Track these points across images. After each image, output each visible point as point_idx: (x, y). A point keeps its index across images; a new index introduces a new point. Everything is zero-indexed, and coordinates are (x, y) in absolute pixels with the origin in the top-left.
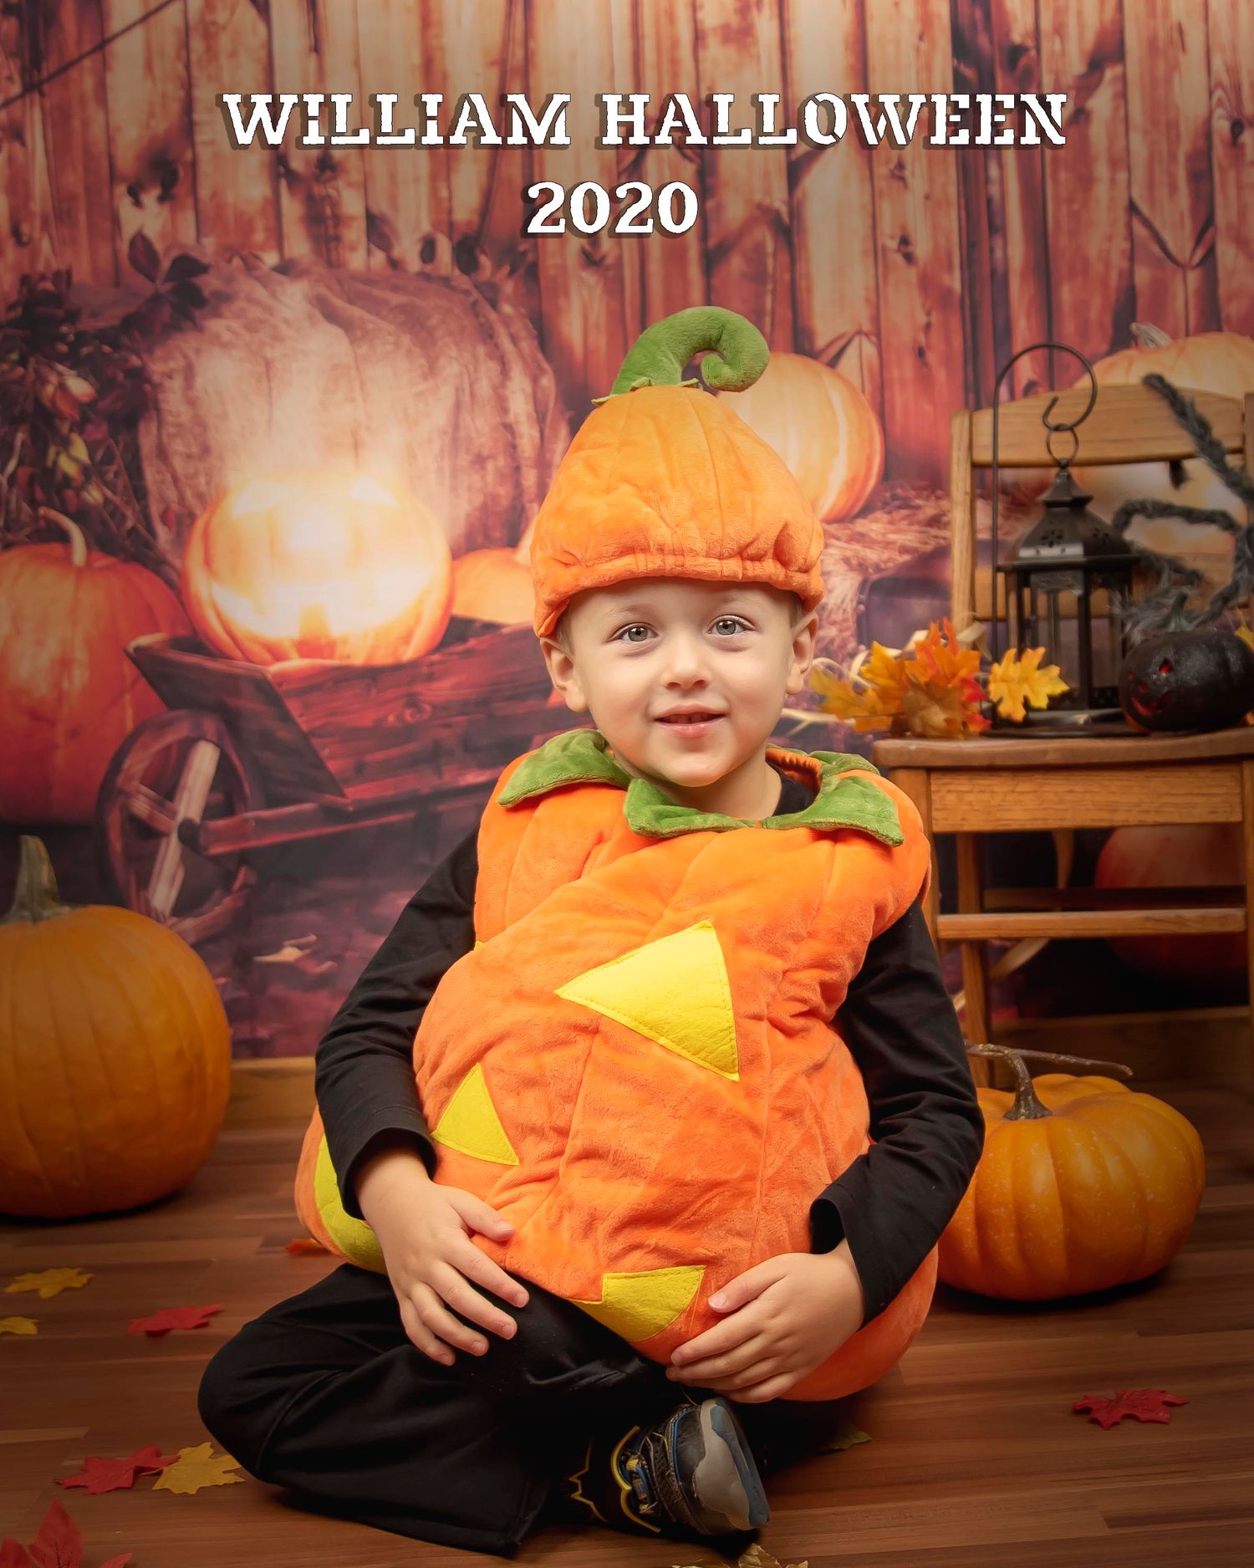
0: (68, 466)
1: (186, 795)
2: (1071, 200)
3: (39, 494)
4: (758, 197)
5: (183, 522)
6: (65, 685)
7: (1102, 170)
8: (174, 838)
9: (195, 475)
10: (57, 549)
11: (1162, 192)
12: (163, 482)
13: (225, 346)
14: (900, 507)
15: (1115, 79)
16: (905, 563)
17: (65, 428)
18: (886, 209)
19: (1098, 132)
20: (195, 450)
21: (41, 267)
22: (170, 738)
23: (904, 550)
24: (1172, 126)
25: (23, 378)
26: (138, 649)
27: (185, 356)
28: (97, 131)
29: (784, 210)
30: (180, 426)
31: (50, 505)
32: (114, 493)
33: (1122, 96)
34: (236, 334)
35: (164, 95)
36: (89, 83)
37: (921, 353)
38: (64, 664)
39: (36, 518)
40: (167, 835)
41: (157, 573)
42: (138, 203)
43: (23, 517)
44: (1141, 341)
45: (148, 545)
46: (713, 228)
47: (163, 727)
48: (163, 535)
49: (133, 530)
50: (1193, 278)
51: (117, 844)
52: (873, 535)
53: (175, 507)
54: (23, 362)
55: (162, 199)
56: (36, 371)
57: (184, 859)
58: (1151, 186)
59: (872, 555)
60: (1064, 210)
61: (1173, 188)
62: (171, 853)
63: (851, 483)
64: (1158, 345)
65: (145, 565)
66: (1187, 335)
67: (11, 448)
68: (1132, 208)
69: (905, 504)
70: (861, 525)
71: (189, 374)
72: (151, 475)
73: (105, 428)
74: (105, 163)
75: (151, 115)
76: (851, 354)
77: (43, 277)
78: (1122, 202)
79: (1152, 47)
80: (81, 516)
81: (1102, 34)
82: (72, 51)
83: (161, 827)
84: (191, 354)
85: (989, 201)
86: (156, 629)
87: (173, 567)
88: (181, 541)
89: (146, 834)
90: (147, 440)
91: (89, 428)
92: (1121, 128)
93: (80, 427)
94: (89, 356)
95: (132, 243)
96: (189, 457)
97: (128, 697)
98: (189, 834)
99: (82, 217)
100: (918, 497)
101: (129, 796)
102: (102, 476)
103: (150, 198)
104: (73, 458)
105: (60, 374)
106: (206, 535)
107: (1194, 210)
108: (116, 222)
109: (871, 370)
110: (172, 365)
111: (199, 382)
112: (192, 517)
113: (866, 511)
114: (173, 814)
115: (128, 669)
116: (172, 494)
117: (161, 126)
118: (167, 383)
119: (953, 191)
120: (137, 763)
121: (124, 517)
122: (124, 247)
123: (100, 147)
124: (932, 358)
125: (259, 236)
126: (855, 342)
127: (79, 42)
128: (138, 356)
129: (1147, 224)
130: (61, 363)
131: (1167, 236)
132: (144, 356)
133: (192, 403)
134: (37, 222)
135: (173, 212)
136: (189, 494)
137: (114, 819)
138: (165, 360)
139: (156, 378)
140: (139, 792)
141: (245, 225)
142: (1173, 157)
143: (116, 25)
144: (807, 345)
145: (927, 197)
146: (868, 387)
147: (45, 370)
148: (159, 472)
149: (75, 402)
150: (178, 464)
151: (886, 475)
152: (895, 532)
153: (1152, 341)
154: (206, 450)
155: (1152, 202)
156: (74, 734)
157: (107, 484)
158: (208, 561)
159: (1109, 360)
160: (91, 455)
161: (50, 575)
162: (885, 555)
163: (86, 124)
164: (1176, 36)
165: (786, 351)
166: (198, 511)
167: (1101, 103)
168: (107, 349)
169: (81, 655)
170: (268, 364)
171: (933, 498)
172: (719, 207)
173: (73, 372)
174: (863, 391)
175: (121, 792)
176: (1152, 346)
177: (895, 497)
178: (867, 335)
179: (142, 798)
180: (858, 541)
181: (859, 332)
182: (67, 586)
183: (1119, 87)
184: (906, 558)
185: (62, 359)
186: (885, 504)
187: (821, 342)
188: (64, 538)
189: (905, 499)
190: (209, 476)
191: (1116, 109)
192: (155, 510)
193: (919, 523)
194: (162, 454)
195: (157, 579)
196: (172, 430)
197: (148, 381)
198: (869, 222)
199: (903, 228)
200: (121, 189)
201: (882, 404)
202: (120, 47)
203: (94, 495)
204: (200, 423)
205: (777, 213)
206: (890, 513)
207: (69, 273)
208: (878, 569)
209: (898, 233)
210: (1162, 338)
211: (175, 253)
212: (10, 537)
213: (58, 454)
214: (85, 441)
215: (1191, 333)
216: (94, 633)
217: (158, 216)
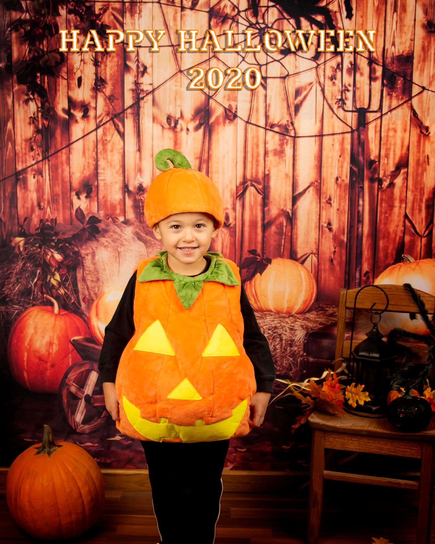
0: (53, 282)
1: (87, 387)
2: (386, 213)
3: (44, 290)
4: (282, 207)
5: (90, 302)
6: (51, 351)
7: (397, 203)
8: (83, 400)
9: (95, 287)
10: (49, 308)
11: (416, 212)
12: (84, 288)
13: (106, 247)
14: (320, 310)
15: (404, 173)
16: (321, 328)
17: (53, 270)
18: (324, 213)
19: (397, 191)
20: (94, 279)
21: (47, 217)
22: (83, 369)
23: (321, 324)
24: (422, 190)
25: (40, 252)
26: (74, 340)
27: (92, 249)
28: (66, 174)
29: (290, 212)
30: (90, 271)
31: (48, 294)
32: (68, 291)
33: (406, 179)
34: (109, 243)
35: (89, 163)
36: (64, 157)
37: (332, 261)
38: (51, 344)
39: (43, 298)
40: (81, 399)
41: (81, 317)
42: (79, 198)
43: (39, 297)
44: (404, 260)
45: (78, 308)
46: (266, 216)
47: (81, 365)
48: (83, 305)
49: (74, 303)
50: (424, 240)
51: (65, 401)
52: (311, 318)
53: (87, 297)
54: (40, 247)
55: (87, 197)
56: (44, 251)
57: (86, 407)
58: (413, 209)
59: (310, 325)
60: (383, 216)
61: (420, 210)
62: (82, 404)
63: (305, 302)
64: (410, 262)
65: (77, 315)
66: (420, 259)
67: (36, 275)
68: (406, 216)
69: (323, 309)
70: (308, 315)
71: (94, 255)
72: (80, 286)
73: (66, 269)
74: (69, 184)
75: (84, 169)
76: (309, 259)
77: (47, 220)
78: (403, 214)
79: (418, 163)
80: (57, 298)
81: (401, 158)
82: (59, 147)
83: (79, 397)
84: (94, 248)
85: (358, 212)
86: (80, 334)
87: (86, 316)
88: (89, 308)
89: (74, 398)
90: (79, 275)
91: (61, 270)
92: (405, 190)
93: (58, 269)
94: (61, 246)
95: (77, 211)
96: (92, 281)
97: (70, 355)
98: (88, 399)
99: (61, 202)
100: (327, 307)
101: (69, 386)
102: (64, 285)
103: (83, 197)
104: (55, 279)
105: (52, 252)
106: (97, 307)
107: (426, 218)
108: (72, 204)
109: (315, 265)
110: (88, 251)
111: (97, 258)
112: (93, 300)
113: (309, 311)
114: (83, 393)
115: (71, 346)
116: (87, 293)
117: (87, 173)
118: (86, 257)
119: (346, 208)
120: (72, 376)
121: (71, 299)
122: (74, 212)
123: (67, 179)
124: (335, 262)
125: (118, 211)
126: (311, 256)
127: (62, 144)
128: (77, 248)
129: (410, 222)
130: (53, 249)
131: (417, 226)
132: (79, 248)
133: (94, 264)
134: (46, 203)
135: (90, 202)
136: (92, 293)
137: (65, 392)
138: (86, 249)
139: (83, 255)
140: (72, 385)
141: (113, 208)
142: (421, 200)
143: (74, 139)
144: (294, 257)
145: (338, 210)
146: (313, 271)
147: (47, 250)
148: (83, 285)
149: (56, 261)
150: (89, 283)
151: (317, 299)
152: (318, 318)
153: (409, 260)
154: (98, 280)
155: (413, 215)
156: (53, 366)
157: (66, 288)
158: (97, 315)
159: (393, 266)
160: (61, 278)
161: (47, 316)
162: (315, 325)
163: (63, 171)
164: (426, 160)
165: (287, 258)
166: (95, 299)
167: (399, 181)
168: (67, 245)
169: (56, 341)
170: (119, 253)
171: (331, 308)
172: (269, 210)
173: (57, 252)
174: (312, 273)
175: (67, 384)
176: (408, 262)
177: (319, 307)
178: (314, 254)
179: (73, 387)
180: (306, 320)
181: (312, 253)
182: (52, 320)
183: (405, 176)
184: (321, 326)
185: (53, 247)
186: (316, 309)
187: (299, 256)
188: (52, 305)
189: (323, 308)
190: (99, 288)
191: (403, 183)
192: (81, 297)
193: (326, 316)
194: (84, 279)
195: (81, 319)
196: (87, 272)
197: (80, 256)
198: (318, 217)
199: (329, 220)
200: (74, 193)
201: (318, 277)
202: (74, 146)
203: (62, 291)
204: (96, 270)
205: (288, 212)
206: (317, 312)
207: (56, 220)
208: (312, 329)
209: (327, 222)
210: (412, 259)
211: (90, 215)
212: (34, 303)
213: (50, 278)
214: (59, 274)
215: (422, 258)
216: (60, 335)
217: (86, 202)
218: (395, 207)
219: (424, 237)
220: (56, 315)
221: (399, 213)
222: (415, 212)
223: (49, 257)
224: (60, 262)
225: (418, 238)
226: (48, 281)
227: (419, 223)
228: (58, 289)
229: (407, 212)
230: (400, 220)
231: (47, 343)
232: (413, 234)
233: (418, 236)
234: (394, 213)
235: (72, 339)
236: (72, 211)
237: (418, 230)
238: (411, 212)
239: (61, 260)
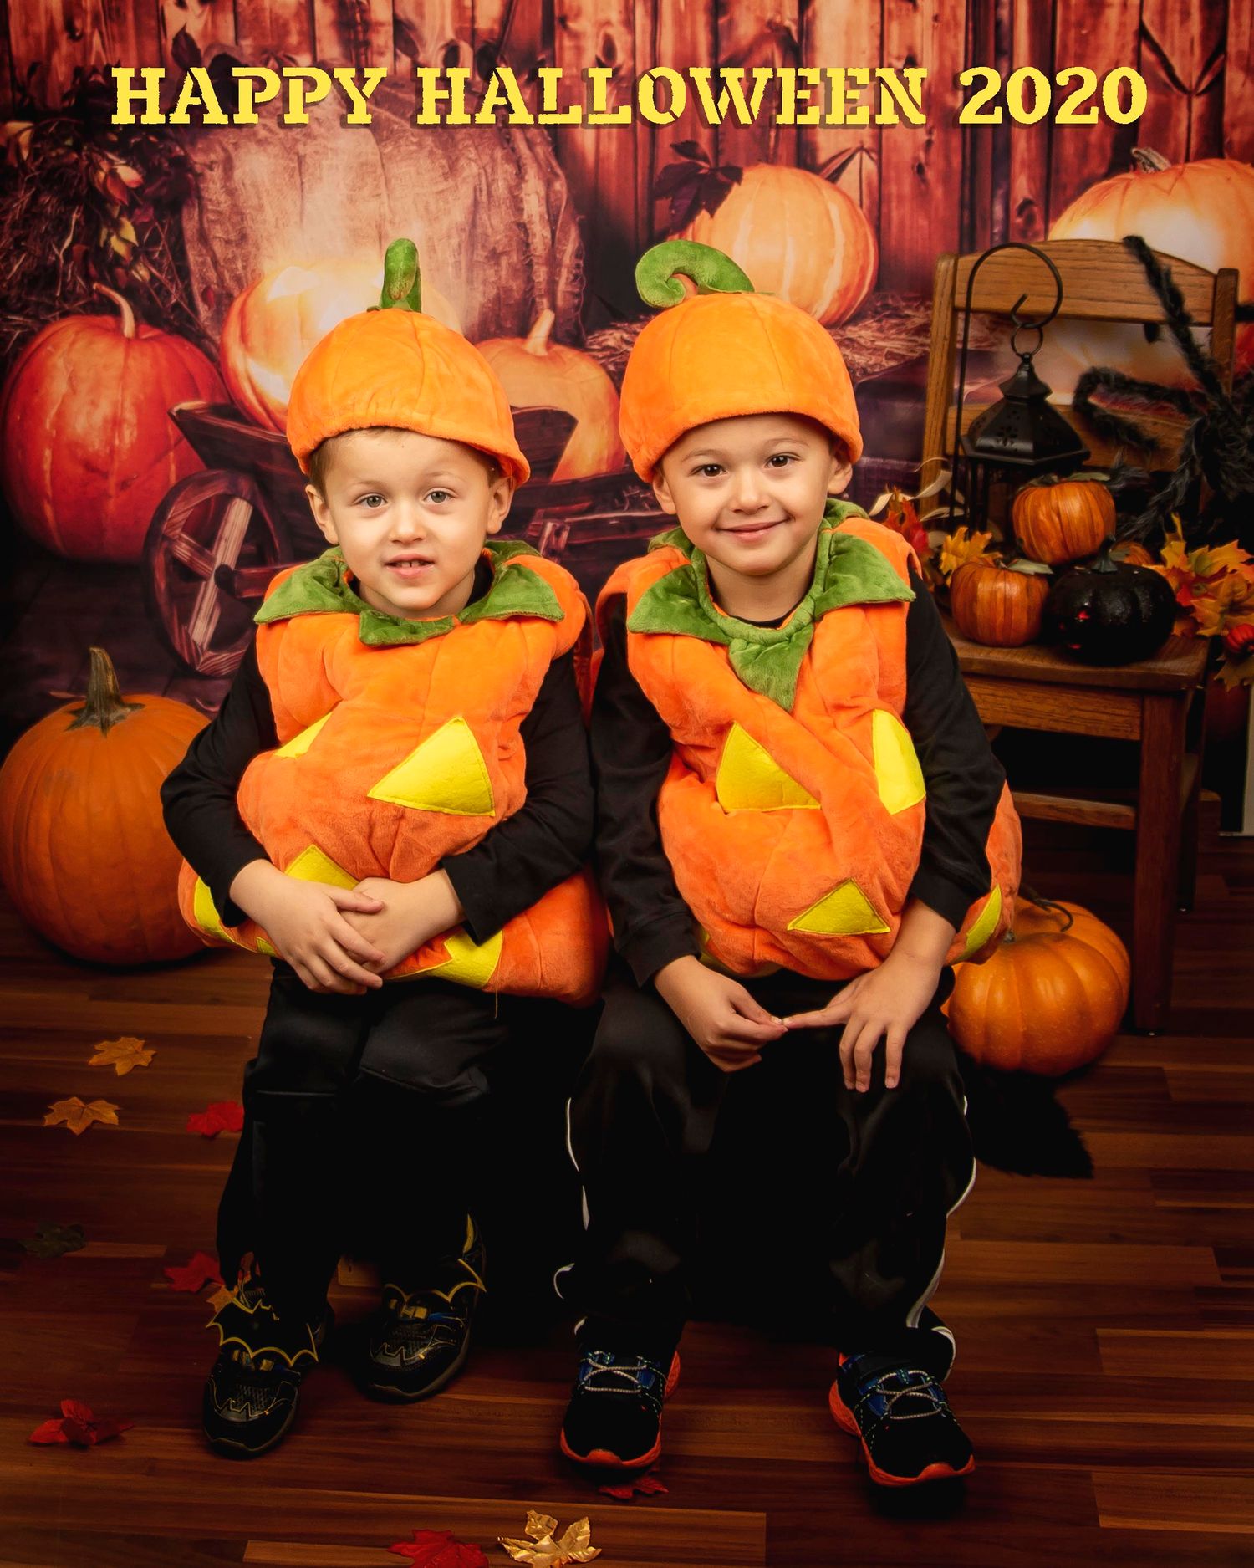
0: (118, 246)
1: (223, 543)
2: (1080, 25)
3: (93, 271)
4: (769, 15)
5: (222, 301)
6: (117, 442)
8: (212, 581)
9: (234, 258)
10: (109, 320)
11: (1174, 19)
12: (204, 263)
13: (261, 142)
14: (888, 316)
16: (892, 367)
17: (116, 213)
18: (894, 29)
20: (233, 236)
21: (92, 60)
22: (209, 494)
23: (891, 355)
25: (77, 162)
26: (180, 412)
27: (225, 150)
29: (794, 28)
30: (220, 213)
31: (102, 280)
32: (160, 271)
34: (270, 131)
37: (920, 170)
38: (116, 423)
39: (92, 292)
40: (207, 579)
41: (199, 346)
42: (181, 4)
43: (78, 289)
44: (1140, 164)
45: (190, 320)
46: (724, 44)
47: (203, 483)
48: (204, 311)
49: (177, 305)
50: (1198, 103)
51: (162, 583)
52: (862, 341)
53: (214, 287)
54: (77, 148)
55: (203, 2)
56: (89, 158)
57: (220, 600)
58: (1163, 12)
59: (861, 360)
60: (1072, 34)
61: (1185, 15)
62: (209, 594)
63: (843, 293)
64: (1157, 170)
65: (188, 338)
66: (1187, 160)
67: (68, 226)
68: (1142, 33)
69: (896, 313)
70: (852, 332)
71: (228, 166)
72: (193, 257)
73: (151, 211)
76: (853, 167)
77: (95, 70)
78: (1133, 26)
80: (131, 291)
83: (200, 571)
84: (230, 148)
85: (998, 24)
86: (196, 395)
87: (213, 342)
88: (220, 319)
89: (187, 576)
90: (190, 226)
91: (137, 211)
93: (128, 211)
94: (136, 144)
95: (176, 40)
96: (228, 242)
97: (172, 454)
98: (225, 577)
99: (130, 16)
100: (908, 307)
101: (172, 541)
102: (149, 255)
104: (123, 238)
105: (111, 162)
106: (243, 314)
107: (1205, 36)
108: (161, 20)
109: (869, 185)
110: (213, 157)
111: (238, 174)
112: (231, 298)
113: (856, 319)
114: (212, 560)
115: (172, 430)
116: (212, 275)
118: (208, 173)
119: (962, 14)
120: (179, 513)
121: (169, 293)
122: (169, 45)
124: (930, 175)
125: (294, 39)
126: (857, 156)
128: (182, 147)
129: (1156, 49)
130: (112, 152)
131: (1175, 62)
132: (188, 148)
133: (231, 192)
134: (89, 20)
135: (214, 13)
136: (227, 275)
137: (159, 560)
138: (206, 151)
139: (198, 168)
140: (180, 538)
141: (281, 28)
144: (809, 160)
145: (936, 18)
146: (866, 201)
147: (97, 157)
148: (201, 255)
149: (124, 187)
150: (218, 247)
151: (879, 284)
152: (884, 339)
153: (1152, 165)
154: (243, 237)
155: (1163, 28)
156: (123, 485)
157: (153, 263)
158: (244, 338)
159: (1105, 183)
160: (139, 236)
161: (102, 344)
162: (873, 360)
165: (788, 165)
166: (236, 293)
168: (152, 139)
169: (130, 416)
170: (301, 160)
171: (922, 309)
172: (731, 24)
173: (123, 162)
174: (861, 206)
175: (165, 537)
176: (1151, 170)
177: (885, 306)
178: (867, 152)
179: (184, 545)
180: (847, 346)
181: (861, 149)
182: (118, 355)
184: (893, 363)
185: (113, 148)
186: (877, 312)
187: (823, 157)
188: (116, 311)
189: (896, 309)
190: (246, 260)
192: (196, 288)
193: (907, 332)
194: (203, 238)
195: (197, 351)
196: (212, 217)
197: (191, 170)
198: (877, 42)
199: (910, 49)
201: (879, 218)
203: (142, 273)
204: (237, 211)
205: (788, 30)
206: (879, 321)
208: (864, 371)
209: (905, 54)
210: (1162, 162)
211: (215, 52)
212: (67, 306)
213: (109, 236)
214: (133, 224)
215: (1191, 158)
216: (142, 397)
217: (200, 16)
218: (1110, 5)
219: (1199, 95)
220: (129, 340)
221: (1122, 25)
222: (1169, 21)
223: (102, 175)
224: (136, 190)
225: (1179, 98)
226: (102, 244)
227: (1183, 53)
228: (131, 266)
229: (1147, 19)
230: (1123, 46)
231: (105, 421)
232: (1165, 84)
233: (1180, 93)
234: (1107, 26)
235: (176, 409)
236: (163, 41)
237: (1178, 72)
238: (1156, 19)
239: (136, 182)
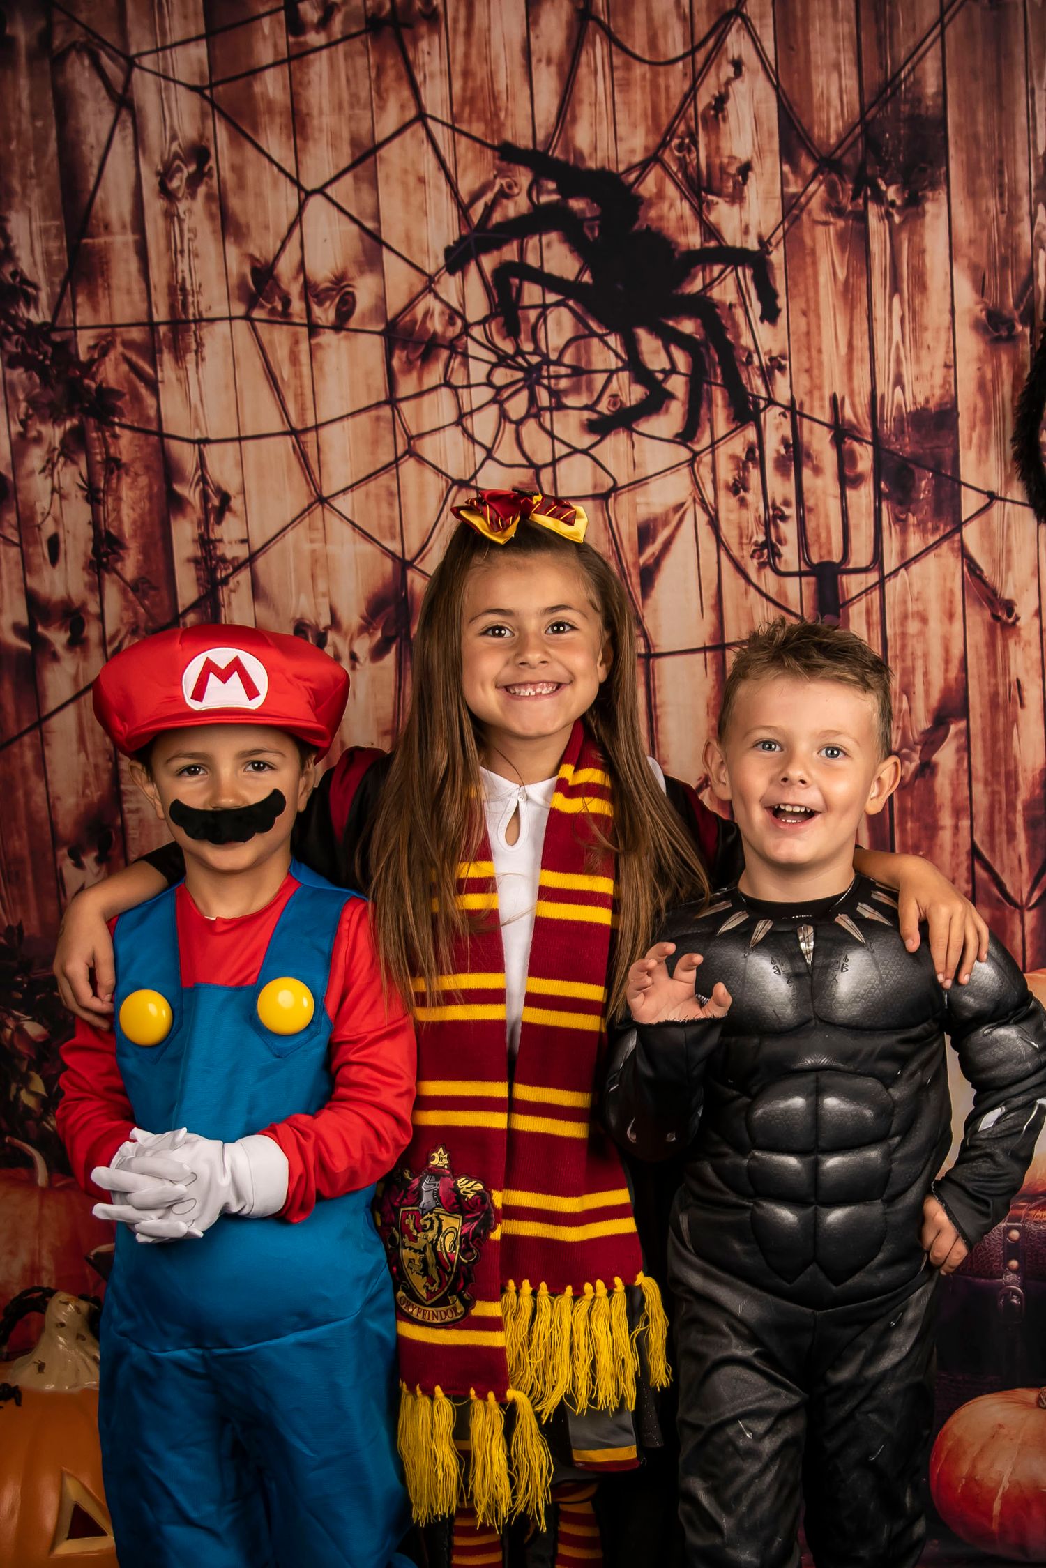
218: (942, 828)
219: (1030, 909)
220: (43, 1190)
221: (956, 845)
222: (997, 841)
223: (9, 1032)
224: (43, 1043)
225: (1012, 913)
226: (12, 1099)
227: (1012, 871)
228: (42, 1118)
229: (977, 839)
230: (958, 865)
231: (24, 1269)
232: (999, 900)
233: (1012, 908)
234: (941, 847)
235: (93, 1253)
236: (63, 900)
237: (1009, 888)
238: (986, 839)
239: (44, 1036)
